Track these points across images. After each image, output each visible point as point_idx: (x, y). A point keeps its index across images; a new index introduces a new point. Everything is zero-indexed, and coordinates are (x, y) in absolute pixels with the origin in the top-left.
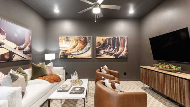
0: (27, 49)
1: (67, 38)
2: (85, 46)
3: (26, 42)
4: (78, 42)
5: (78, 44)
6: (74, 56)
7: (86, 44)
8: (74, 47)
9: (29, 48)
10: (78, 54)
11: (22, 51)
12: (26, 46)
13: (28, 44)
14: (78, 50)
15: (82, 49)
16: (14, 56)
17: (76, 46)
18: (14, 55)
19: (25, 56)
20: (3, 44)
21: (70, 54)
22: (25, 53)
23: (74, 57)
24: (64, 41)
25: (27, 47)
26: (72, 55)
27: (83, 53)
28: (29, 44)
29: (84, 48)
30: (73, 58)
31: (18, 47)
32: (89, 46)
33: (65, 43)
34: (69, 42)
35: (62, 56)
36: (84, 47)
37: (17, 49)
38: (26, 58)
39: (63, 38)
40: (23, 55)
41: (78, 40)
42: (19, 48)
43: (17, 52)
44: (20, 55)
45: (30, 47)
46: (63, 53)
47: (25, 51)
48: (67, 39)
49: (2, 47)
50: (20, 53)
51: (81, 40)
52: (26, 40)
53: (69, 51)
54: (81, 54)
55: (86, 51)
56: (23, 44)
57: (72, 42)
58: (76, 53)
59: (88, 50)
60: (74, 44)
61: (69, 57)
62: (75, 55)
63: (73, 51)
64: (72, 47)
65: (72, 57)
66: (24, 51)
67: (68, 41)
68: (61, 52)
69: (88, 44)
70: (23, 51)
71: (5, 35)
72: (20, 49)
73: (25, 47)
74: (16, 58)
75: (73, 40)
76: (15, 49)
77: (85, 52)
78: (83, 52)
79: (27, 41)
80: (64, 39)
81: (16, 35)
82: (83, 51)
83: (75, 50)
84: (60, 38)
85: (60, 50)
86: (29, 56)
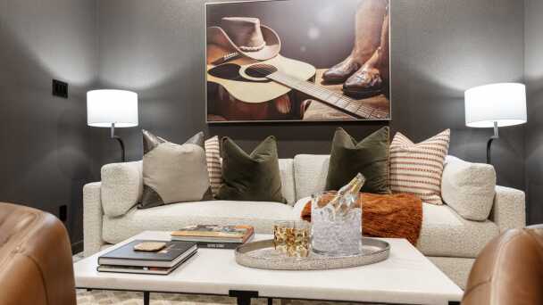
0: (363, 76)
3: (357, 51)
9: (376, 71)
11: (341, 86)
12: (359, 66)
13: (370, 55)
16: (307, 105)
18: (305, 102)
19: (351, 106)
20: (272, 70)
22: (354, 93)
25: (365, 68)
28: (375, 56)
31: (321, 72)
37: (319, 79)
38: (359, 113)
40: (342, 102)
42: (324, 77)
43: (317, 90)
44: (332, 100)
45: (382, 65)
47: (355, 87)
49: (270, 80)
50: (334, 96)
52: (357, 42)
66: (347, 84)
70: (344, 87)
71: (277, 42)
72: (328, 81)
73: (355, 68)
74: (313, 112)
76: (312, 80)
81: (314, 34)
86: (376, 106)
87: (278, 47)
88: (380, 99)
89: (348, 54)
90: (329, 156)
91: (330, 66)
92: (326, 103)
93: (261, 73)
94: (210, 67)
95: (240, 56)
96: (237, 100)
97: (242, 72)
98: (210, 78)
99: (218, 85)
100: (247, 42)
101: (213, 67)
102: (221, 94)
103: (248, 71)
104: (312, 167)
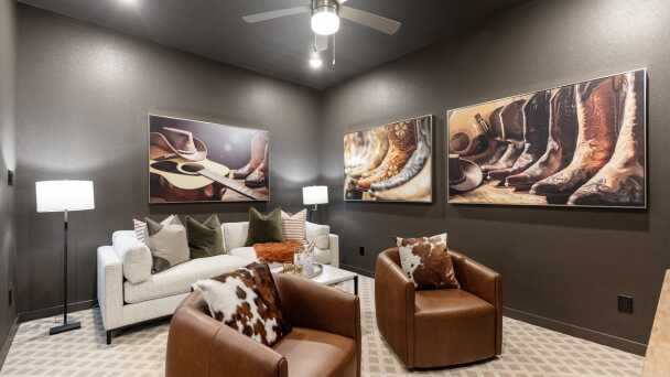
0: (255, 176)
1: (361, 135)
2: (410, 154)
3: (252, 161)
4: (388, 145)
5: (390, 151)
6: (377, 193)
7: (412, 147)
8: (378, 164)
9: (262, 173)
10: (389, 184)
11: (244, 181)
12: (254, 170)
13: (259, 164)
14: (390, 173)
15: (401, 167)
16: (224, 192)
17: (383, 158)
18: (223, 189)
19: (249, 192)
20: (202, 168)
21: (366, 187)
22: (251, 185)
23: (378, 198)
24: (353, 146)
25: (257, 171)
26: (373, 190)
27: (403, 183)
28: (262, 165)
29: (404, 164)
30: (374, 199)
31: (233, 171)
32: (423, 156)
33: (357, 153)
34: (365, 148)
35: (349, 195)
36: (407, 159)
37: (231, 176)
38: (253, 196)
39: (351, 136)
40: (245, 190)
41: (387, 139)
42: (235, 174)
43: (230, 182)
44: (238, 189)
45: (265, 170)
46: (352, 183)
47: (251, 182)
48: (359, 139)
49: (200, 175)
50: (240, 186)
51: (397, 134)
52: (252, 156)
53: (365, 177)
54: (397, 186)
55: (414, 176)
56: (246, 164)
57: (373, 146)
58: (383, 184)
59: (419, 171)
60: (377, 152)
61: (366, 196)
62: (380, 189)
63: (375, 178)
64: (372, 163)
65: (372, 196)
66: (247, 180)
67: (362, 144)
68: (348, 180)
69: (420, 145)
71: (204, 150)
72: (237, 177)
73: (251, 171)
74: (228, 196)
75: (375, 138)
76: (227, 176)
77: (410, 178)
78: (403, 179)
79: (255, 156)
80: (354, 141)
81: (228, 148)
82: (405, 174)
83: (380, 172)
84: (345, 139)
85: (345, 175)
86: (262, 193)
87: (205, 154)
88: (264, 189)
89: (248, 162)
90: (247, 223)
91: (238, 168)
92: (235, 191)
93: (193, 169)
94: (152, 162)
95: (178, 157)
96: (175, 187)
97: (179, 168)
98: (152, 170)
99: (160, 176)
100: (183, 147)
101: (154, 162)
102: (162, 183)
103: (183, 168)
104: (235, 230)
